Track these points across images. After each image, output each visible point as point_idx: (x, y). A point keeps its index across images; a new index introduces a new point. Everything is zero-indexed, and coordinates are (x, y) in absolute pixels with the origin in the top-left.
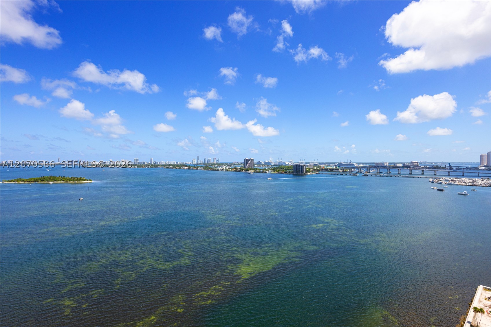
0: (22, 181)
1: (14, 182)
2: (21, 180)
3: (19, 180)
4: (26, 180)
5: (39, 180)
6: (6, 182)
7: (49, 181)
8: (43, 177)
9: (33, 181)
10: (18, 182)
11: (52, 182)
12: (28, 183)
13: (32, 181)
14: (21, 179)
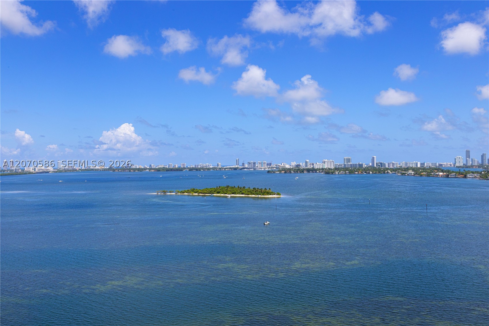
0: (196, 193)
1: (187, 194)
2: (195, 191)
3: (193, 191)
4: (200, 191)
5: (215, 191)
6: (179, 194)
7: (226, 194)
8: (220, 187)
9: (208, 194)
10: (191, 194)
11: (230, 196)
12: (202, 195)
13: (206, 193)
14: (194, 189)
